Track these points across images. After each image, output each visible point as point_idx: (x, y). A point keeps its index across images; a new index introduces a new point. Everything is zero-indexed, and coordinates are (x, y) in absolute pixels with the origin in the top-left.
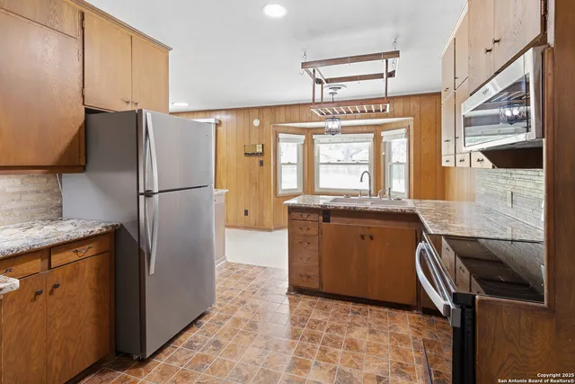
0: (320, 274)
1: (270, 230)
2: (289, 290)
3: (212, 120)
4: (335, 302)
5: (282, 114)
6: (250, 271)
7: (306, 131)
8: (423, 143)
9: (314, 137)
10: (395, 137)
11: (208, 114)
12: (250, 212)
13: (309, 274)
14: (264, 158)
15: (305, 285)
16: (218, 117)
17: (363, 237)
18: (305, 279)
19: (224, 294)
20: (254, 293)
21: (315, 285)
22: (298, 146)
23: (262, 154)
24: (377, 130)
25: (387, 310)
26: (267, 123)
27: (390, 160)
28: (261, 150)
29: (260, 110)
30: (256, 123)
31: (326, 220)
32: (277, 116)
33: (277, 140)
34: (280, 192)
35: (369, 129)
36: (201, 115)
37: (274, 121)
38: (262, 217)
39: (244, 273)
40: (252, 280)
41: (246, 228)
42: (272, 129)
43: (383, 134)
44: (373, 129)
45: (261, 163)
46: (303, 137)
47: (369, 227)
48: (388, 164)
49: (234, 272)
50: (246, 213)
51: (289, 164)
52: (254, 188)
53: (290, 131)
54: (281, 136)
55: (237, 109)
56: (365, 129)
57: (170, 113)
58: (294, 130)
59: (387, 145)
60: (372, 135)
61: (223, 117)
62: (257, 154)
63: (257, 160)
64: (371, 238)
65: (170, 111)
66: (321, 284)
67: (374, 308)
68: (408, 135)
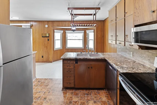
0: (74, 82)
1: (51, 62)
2: (63, 89)
3: (29, 24)
4: (79, 91)
5: (56, 24)
6: (46, 81)
7: (63, 29)
8: (98, 34)
9: (66, 31)
10: (90, 32)
11: (27, 22)
12: (44, 57)
13: (70, 82)
14: (50, 38)
15: (69, 86)
16: (32, 23)
17: (89, 68)
18: (69, 84)
19: (36, 95)
20: (49, 92)
21: (72, 86)
22: (61, 34)
23: (49, 37)
24: (85, 30)
25: (96, 91)
26: (50, 26)
27: (88, 39)
28: (48, 35)
29: (48, 22)
30: (46, 26)
31: (77, 63)
32: (54, 24)
33: (54, 32)
34: (55, 49)
35: (83, 29)
36: (24, 22)
37: (53, 26)
38: (48, 58)
39: (44, 83)
40: (47, 86)
41: (42, 62)
42: (52, 28)
43: (87, 31)
44: (84, 29)
45: (48, 40)
46: (63, 31)
47: (91, 64)
48: (88, 40)
49: (40, 83)
50: (43, 57)
51: (58, 40)
52: (45, 49)
53: (58, 29)
54: (55, 31)
55: (39, 21)
56: (81, 29)
57: (10, 21)
58: (59, 29)
59: (88, 35)
60: (83, 31)
61: (34, 23)
62: (47, 37)
63: (47, 39)
64: (92, 68)
65: (10, 20)
66: (75, 85)
67: (93, 91)
68: (94, 32)
